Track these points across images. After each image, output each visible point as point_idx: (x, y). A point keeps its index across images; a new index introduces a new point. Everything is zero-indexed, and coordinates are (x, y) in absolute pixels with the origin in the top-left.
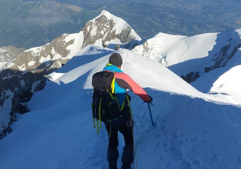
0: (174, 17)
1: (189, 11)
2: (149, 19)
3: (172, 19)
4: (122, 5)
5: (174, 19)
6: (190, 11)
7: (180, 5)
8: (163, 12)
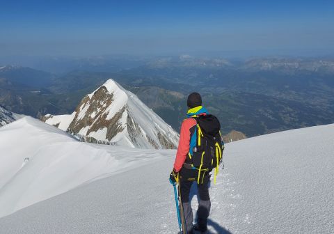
0: (291, 110)
1: (311, 105)
2: (260, 110)
3: (289, 113)
4: (232, 95)
5: (292, 112)
6: (313, 105)
7: (301, 98)
8: (278, 105)
